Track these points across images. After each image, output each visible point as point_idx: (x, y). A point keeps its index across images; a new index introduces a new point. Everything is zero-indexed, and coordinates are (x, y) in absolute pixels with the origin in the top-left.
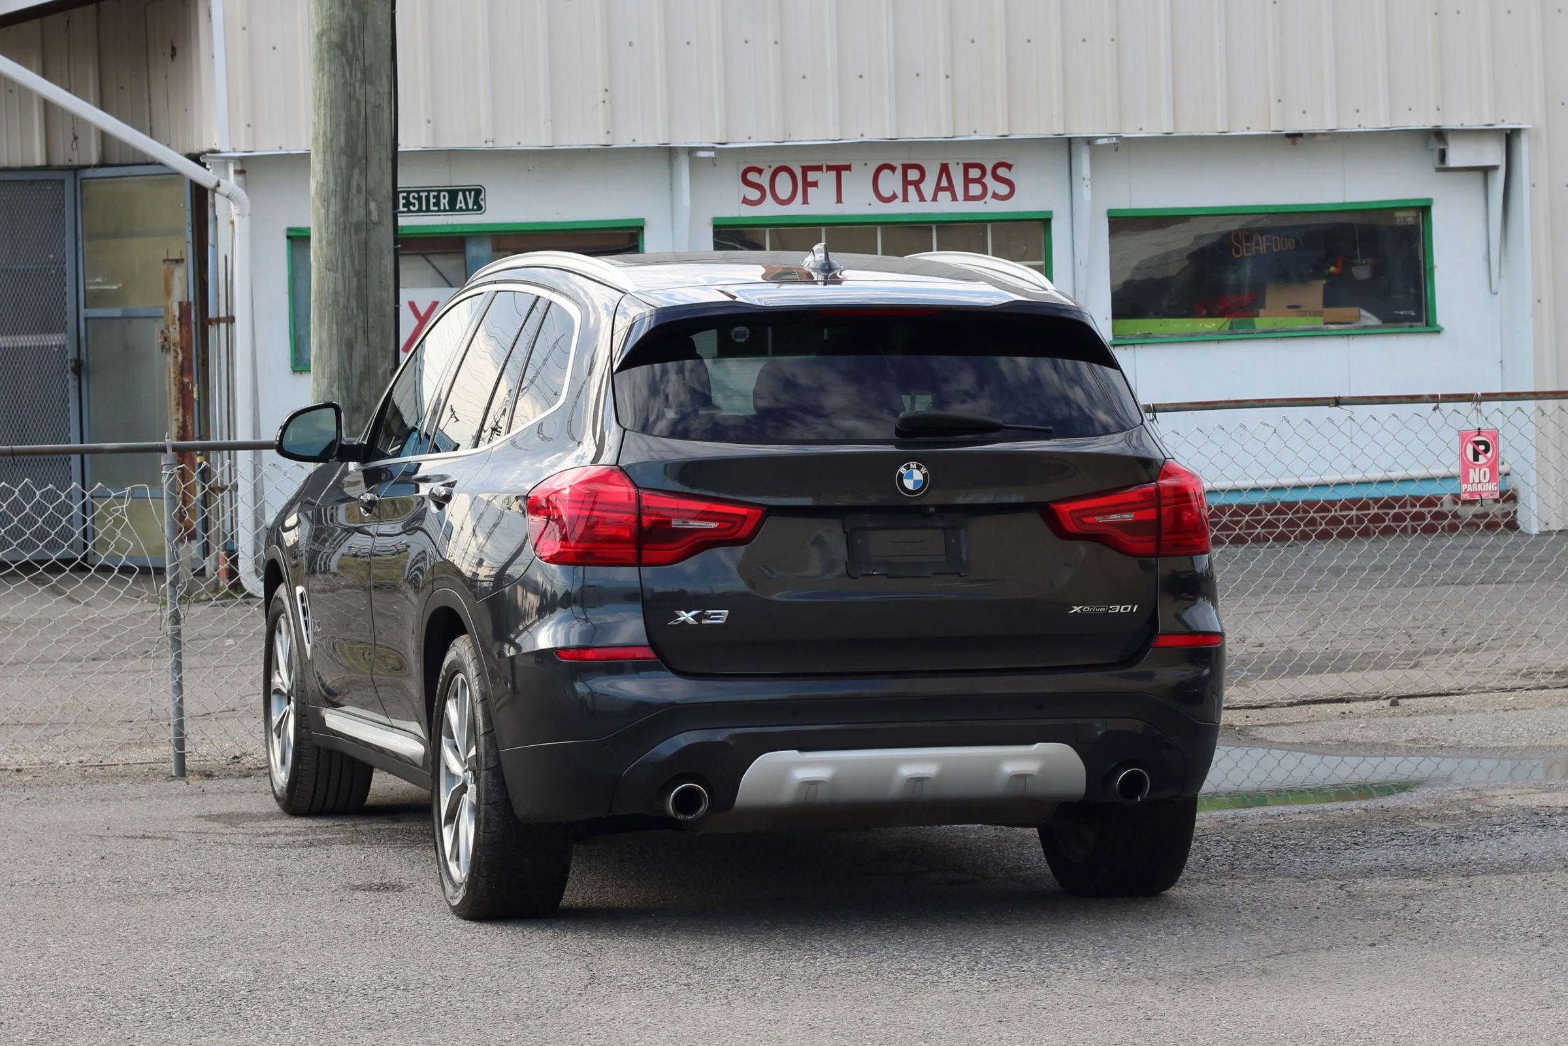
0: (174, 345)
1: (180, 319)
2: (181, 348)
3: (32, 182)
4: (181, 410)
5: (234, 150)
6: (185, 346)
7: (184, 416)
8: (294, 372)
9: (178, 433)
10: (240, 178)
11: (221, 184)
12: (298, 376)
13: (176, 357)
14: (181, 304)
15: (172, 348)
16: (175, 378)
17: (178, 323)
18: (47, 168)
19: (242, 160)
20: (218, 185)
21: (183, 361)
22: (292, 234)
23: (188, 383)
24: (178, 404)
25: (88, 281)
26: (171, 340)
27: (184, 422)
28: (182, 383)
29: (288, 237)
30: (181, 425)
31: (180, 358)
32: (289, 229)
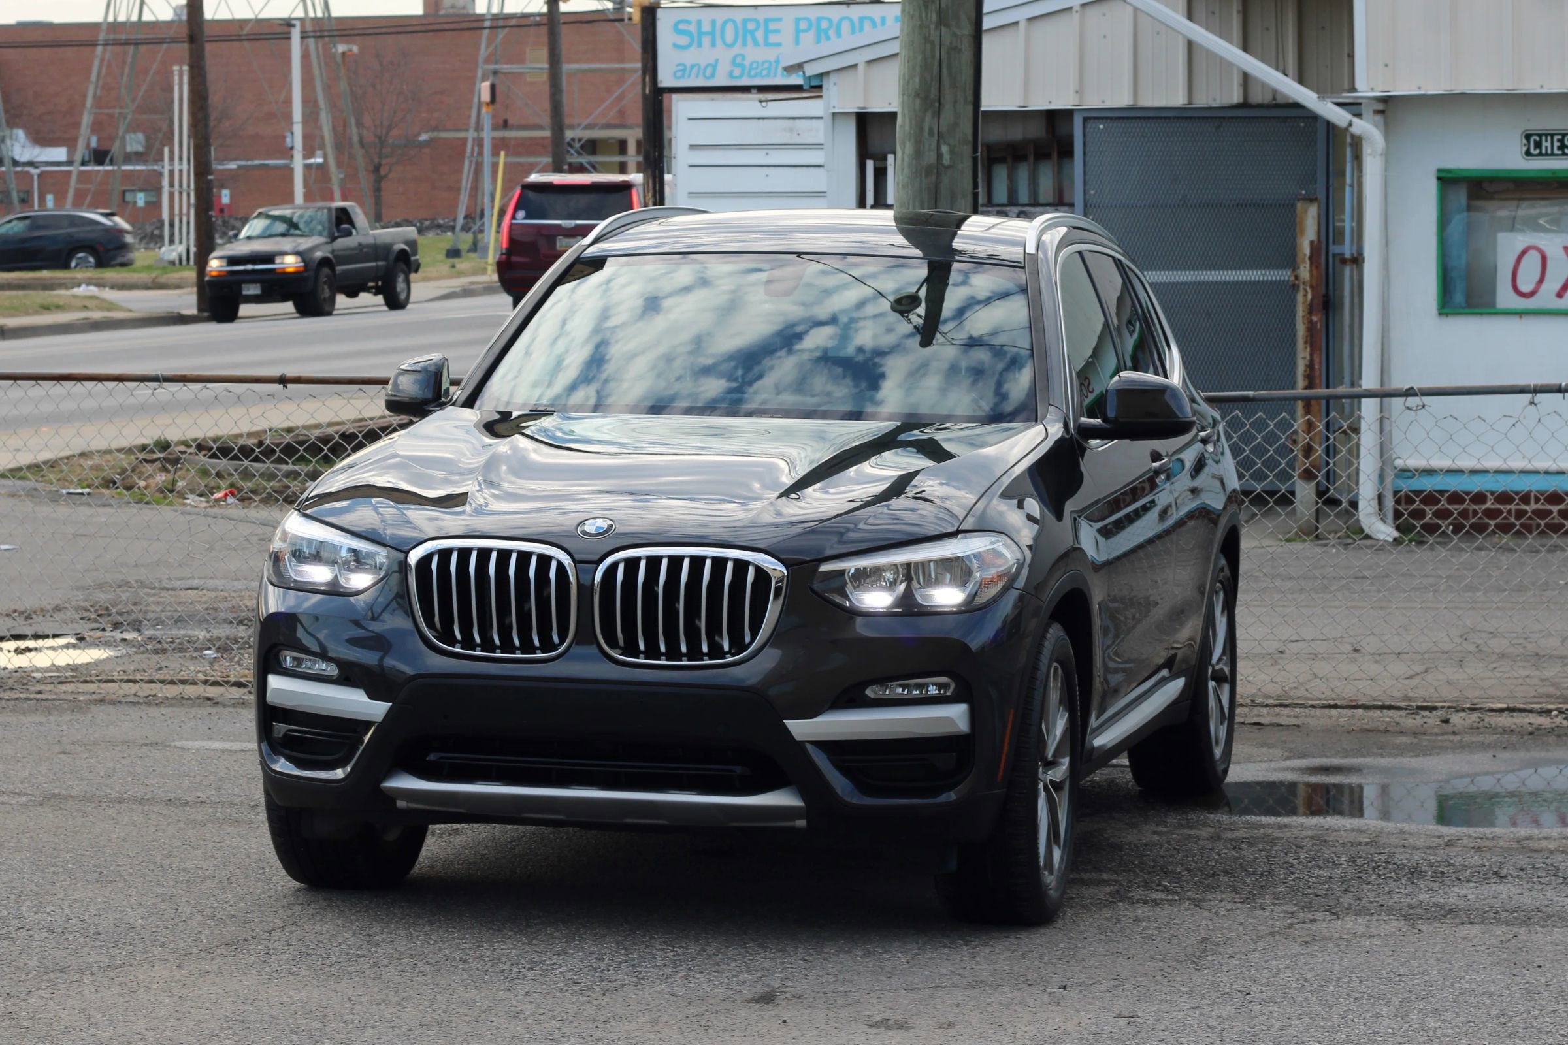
0: (1304, 283)
1: (1310, 258)
2: (1311, 287)
3: (1286, 119)
4: (1308, 349)
5: (1372, 90)
6: (1314, 283)
7: (1311, 355)
8: (1440, 314)
9: (1305, 371)
10: (1379, 118)
11: (1354, 125)
12: (1444, 318)
13: (1305, 295)
14: (1312, 242)
15: (1302, 287)
16: (1303, 317)
17: (1308, 261)
18: (1245, 105)
19: (1386, 100)
20: (1350, 125)
21: (1312, 300)
22: (1443, 175)
23: (1316, 322)
24: (1306, 342)
25: (1336, 218)
26: (1302, 280)
27: (1311, 361)
28: (1311, 322)
29: (1439, 179)
30: (1308, 363)
31: (1309, 297)
32: (1439, 170)
